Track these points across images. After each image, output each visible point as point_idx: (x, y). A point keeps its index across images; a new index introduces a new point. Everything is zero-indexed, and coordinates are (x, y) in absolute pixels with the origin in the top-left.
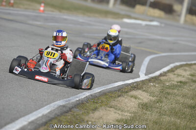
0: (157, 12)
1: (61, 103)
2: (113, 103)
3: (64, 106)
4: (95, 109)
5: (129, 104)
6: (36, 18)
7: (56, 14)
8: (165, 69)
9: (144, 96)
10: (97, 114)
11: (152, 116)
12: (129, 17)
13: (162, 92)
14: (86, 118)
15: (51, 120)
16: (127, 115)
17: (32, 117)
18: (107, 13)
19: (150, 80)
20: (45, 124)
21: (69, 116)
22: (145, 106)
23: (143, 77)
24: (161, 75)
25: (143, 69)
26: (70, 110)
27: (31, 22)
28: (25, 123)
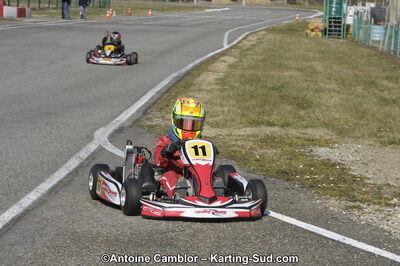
0: (226, 1)
1: (175, 74)
2: (210, 68)
3: (177, 77)
4: (199, 75)
5: (221, 66)
7: (160, 14)
8: (240, 38)
9: (230, 60)
10: (201, 78)
11: (238, 72)
12: (209, 8)
13: (241, 54)
14: (194, 82)
15: (170, 88)
16: (221, 75)
17: (158, 88)
18: (194, 8)
19: (231, 48)
21: (182, 83)
22: (231, 66)
23: (226, 47)
24: (238, 43)
25: (225, 41)
26: (182, 78)
28: (154, 94)
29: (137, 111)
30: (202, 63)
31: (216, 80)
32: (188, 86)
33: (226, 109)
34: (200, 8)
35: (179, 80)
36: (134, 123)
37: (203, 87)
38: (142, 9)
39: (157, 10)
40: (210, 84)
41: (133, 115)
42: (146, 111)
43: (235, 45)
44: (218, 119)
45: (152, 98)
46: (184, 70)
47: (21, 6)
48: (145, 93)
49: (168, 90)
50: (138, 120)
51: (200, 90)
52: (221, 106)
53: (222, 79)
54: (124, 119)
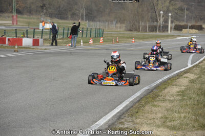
0: (194, 31)
1: (146, 88)
2: (175, 83)
3: (148, 90)
4: (166, 88)
5: (184, 82)
6: (131, 46)
7: (141, 42)
8: (202, 59)
9: (191, 76)
10: (166, 90)
12: (180, 36)
13: (201, 72)
14: (161, 94)
15: (141, 99)
16: (183, 88)
17: (131, 99)
18: (168, 36)
19: (193, 67)
20: (139, 101)
21: (151, 95)
22: (192, 81)
23: (190, 66)
24: (200, 63)
25: (190, 61)
26: (152, 91)
27: (128, 49)
28: (128, 103)
29: (113, 117)
30: (169, 79)
31: (179, 92)
32: (156, 97)
33: (183, 115)
34: (173, 36)
35: (150, 92)
36: (109, 126)
37: (167, 98)
38: (127, 38)
39: (139, 38)
40: (173, 95)
41: (109, 120)
42: (120, 116)
43: (197, 65)
44: (175, 123)
45: (126, 106)
46: (154, 85)
47: (36, 37)
48: (121, 103)
49: (140, 100)
50: (113, 124)
51: (164, 100)
52: (179, 112)
53: (183, 92)
54: (102, 123)
